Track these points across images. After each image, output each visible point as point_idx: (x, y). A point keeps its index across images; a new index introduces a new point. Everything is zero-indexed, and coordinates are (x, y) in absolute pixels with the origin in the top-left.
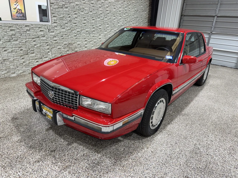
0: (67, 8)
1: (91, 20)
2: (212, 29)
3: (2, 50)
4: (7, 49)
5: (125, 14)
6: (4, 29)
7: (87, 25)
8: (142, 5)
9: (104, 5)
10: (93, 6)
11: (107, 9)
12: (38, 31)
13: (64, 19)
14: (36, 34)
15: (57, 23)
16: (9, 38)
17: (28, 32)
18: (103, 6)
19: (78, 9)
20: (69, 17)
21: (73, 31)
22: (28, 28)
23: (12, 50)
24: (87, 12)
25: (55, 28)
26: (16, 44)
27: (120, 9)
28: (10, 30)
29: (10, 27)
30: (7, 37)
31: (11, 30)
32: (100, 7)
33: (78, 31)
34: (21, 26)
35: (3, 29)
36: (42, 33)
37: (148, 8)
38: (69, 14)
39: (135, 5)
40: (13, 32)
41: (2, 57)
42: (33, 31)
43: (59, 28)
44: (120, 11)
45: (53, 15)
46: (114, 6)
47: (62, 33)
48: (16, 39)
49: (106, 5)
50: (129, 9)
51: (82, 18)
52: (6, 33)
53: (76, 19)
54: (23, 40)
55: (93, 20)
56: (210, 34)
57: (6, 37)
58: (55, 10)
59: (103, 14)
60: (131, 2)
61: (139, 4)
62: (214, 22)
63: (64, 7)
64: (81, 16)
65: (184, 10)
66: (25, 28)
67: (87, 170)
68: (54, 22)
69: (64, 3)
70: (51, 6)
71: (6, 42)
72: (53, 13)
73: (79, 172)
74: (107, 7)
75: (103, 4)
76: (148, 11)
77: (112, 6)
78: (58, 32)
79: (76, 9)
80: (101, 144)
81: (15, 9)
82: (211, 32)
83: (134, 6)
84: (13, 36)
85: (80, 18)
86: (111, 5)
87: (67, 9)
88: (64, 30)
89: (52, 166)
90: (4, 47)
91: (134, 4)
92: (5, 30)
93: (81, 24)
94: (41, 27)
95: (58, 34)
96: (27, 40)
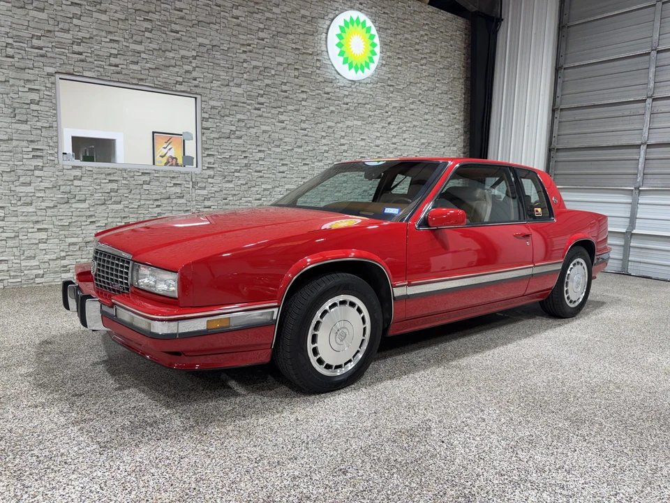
0: (241, 138)
1: (300, 164)
2: (637, 178)
3: (85, 221)
4: (96, 219)
5: (392, 153)
6: (96, 179)
7: (288, 176)
8: (441, 132)
9: (333, 133)
10: (306, 136)
11: (342, 141)
12: (168, 185)
13: (233, 161)
14: (165, 191)
15: (215, 170)
16: (103, 198)
17: (145, 187)
18: (332, 135)
19: (266, 140)
20: (245, 157)
21: (252, 189)
22: (147, 178)
23: (106, 221)
24: (290, 148)
25: (210, 180)
26: (117, 210)
27: (378, 142)
28: (108, 181)
29: (110, 174)
30: (101, 195)
31: (110, 180)
32: (323, 137)
33: (265, 190)
34: (132, 174)
35: (94, 177)
36: (178, 190)
37: (463, 137)
38: (245, 151)
39: (421, 132)
40: (114, 186)
41: (83, 235)
42: (159, 184)
43: (219, 181)
44: (378, 146)
45: (207, 153)
46: (361, 133)
47: (224, 192)
48: (119, 200)
49: (338, 133)
50: (404, 142)
51: (278, 161)
52: (99, 187)
53: (261, 162)
54: (132, 203)
55: (305, 164)
56: (634, 192)
57: (97, 195)
58: (212, 142)
59: (333, 152)
60: (408, 125)
61: (433, 128)
62: (640, 160)
63: (232, 136)
64: (273, 156)
65: (556, 136)
66: (140, 177)
67: (120, 430)
68: (208, 167)
69: (233, 128)
70: (203, 134)
71: (97, 204)
72: (207, 149)
73: (101, 432)
74: (343, 137)
75: (331, 130)
76: (461, 145)
77: (354, 134)
78: (216, 189)
79: (262, 141)
80: (189, 396)
81: (162, 157)
82: (637, 188)
83: (419, 134)
84: (112, 194)
85: (273, 160)
86: (352, 132)
87: (240, 141)
88: (231, 185)
89: (57, 416)
90: (91, 216)
91: (420, 130)
92: (98, 181)
93: (274, 174)
94: (176, 176)
95: (216, 194)
96: (142, 202)
